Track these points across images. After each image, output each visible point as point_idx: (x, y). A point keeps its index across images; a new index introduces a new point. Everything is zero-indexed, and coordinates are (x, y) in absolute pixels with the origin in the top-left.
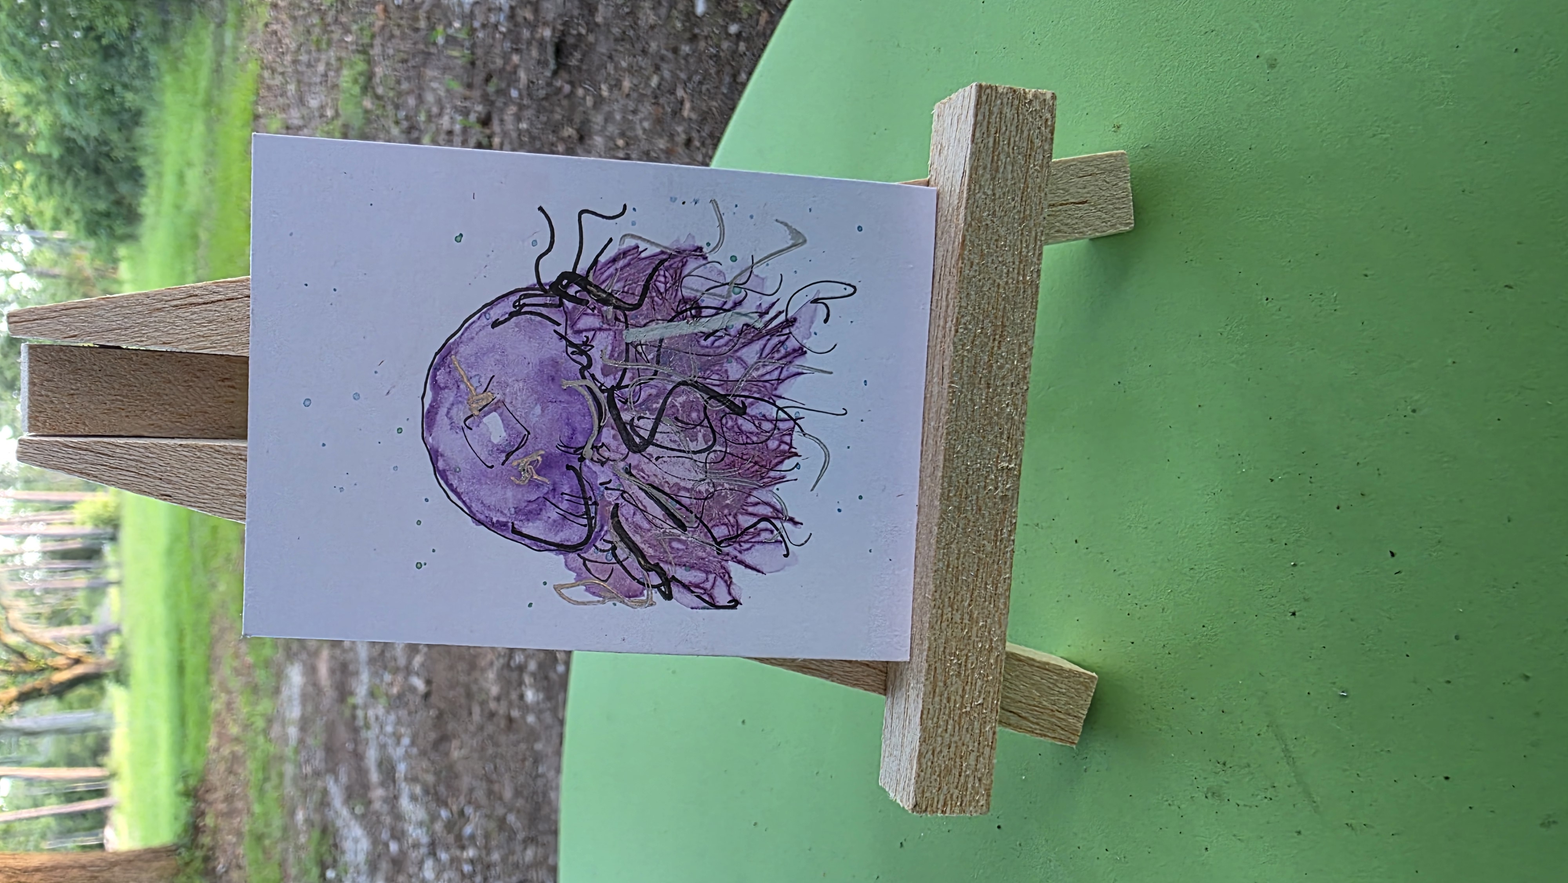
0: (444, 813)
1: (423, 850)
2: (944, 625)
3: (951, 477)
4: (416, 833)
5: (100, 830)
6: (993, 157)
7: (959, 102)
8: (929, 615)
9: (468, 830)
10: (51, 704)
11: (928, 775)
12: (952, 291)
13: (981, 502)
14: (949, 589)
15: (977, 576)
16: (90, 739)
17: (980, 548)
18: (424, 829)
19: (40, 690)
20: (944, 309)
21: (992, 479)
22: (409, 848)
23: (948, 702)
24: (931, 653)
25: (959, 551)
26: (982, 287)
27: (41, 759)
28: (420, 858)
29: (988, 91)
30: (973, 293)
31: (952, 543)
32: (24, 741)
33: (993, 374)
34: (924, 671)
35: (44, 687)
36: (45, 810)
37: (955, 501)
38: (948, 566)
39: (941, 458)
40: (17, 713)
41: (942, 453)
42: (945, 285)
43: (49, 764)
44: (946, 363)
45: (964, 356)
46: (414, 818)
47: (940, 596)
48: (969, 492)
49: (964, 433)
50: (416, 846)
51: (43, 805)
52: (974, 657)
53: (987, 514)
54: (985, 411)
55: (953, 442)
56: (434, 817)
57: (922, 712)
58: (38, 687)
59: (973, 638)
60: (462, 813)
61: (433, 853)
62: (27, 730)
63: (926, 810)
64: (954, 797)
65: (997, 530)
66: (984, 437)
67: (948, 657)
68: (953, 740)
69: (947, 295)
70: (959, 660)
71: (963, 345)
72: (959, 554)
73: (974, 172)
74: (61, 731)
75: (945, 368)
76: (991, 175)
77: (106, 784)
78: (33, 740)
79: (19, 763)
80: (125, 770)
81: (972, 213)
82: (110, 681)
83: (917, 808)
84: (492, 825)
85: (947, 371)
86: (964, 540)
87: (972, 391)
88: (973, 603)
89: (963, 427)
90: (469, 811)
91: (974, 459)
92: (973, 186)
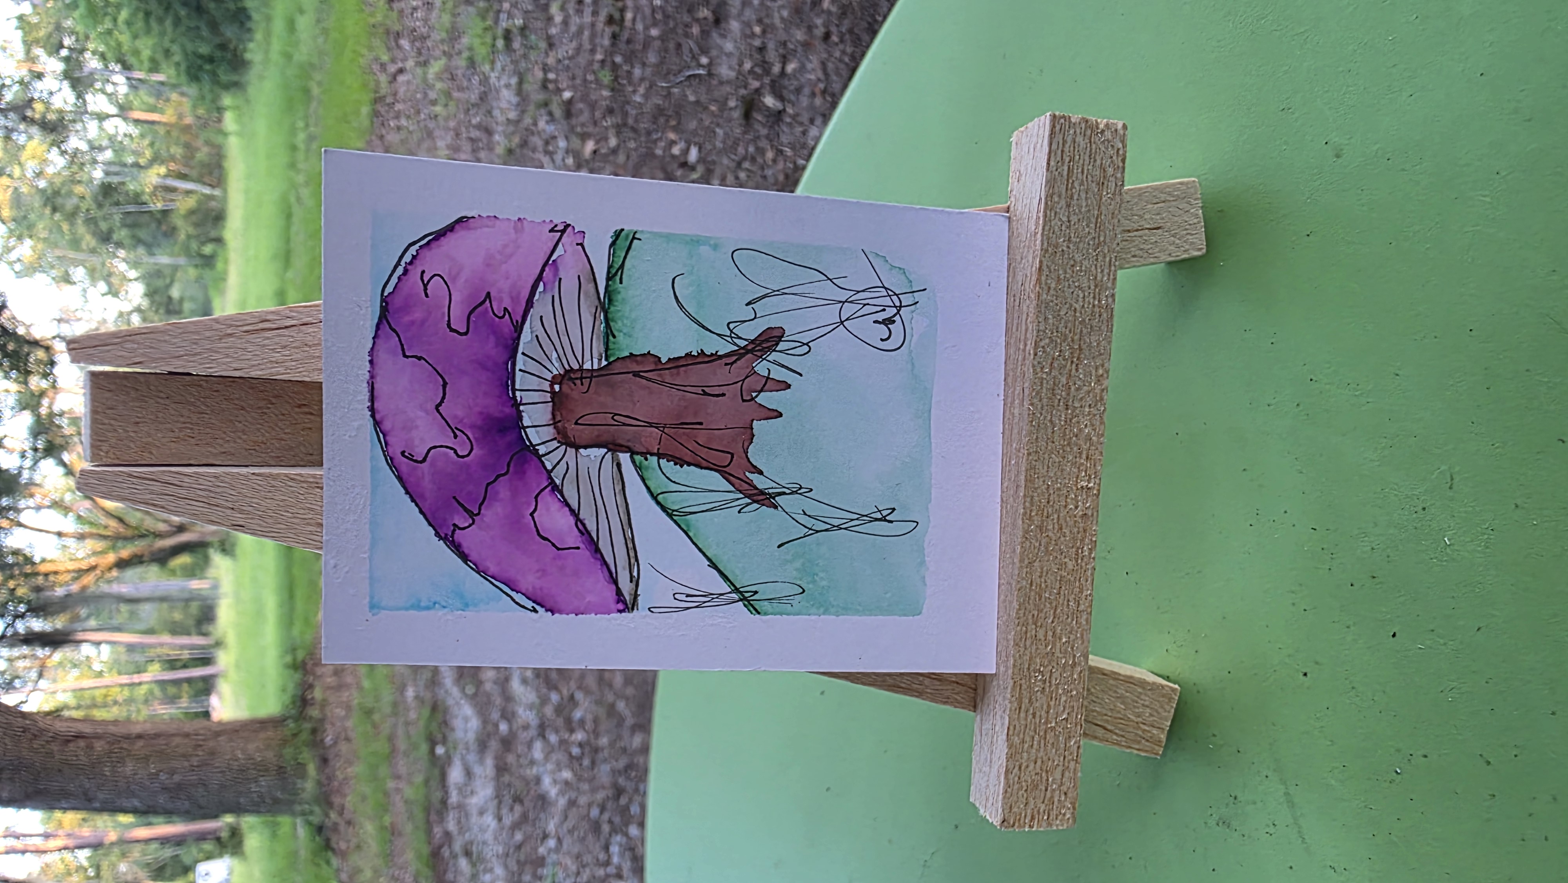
0: (554, 697)
1: (533, 732)
2: (1028, 643)
3: (1032, 497)
4: (526, 715)
5: (203, 698)
6: (1067, 185)
7: (1036, 131)
8: (1013, 633)
9: (578, 714)
10: (154, 569)
11: (1015, 791)
12: (1031, 315)
13: (1062, 521)
14: (1032, 606)
15: (1059, 593)
16: (194, 607)
17: (1062, 566)
18: (534, 712)
19: (142, 556)
20: (1023, 332)
21: (1072, 499)
22: (518, 728)
23: (1034, 717)
24: (1016, 671)
25: (1042, 569)
26: (1059, 311)
27: (142, 626)
28: (528, 739)
29: (1062, 121)
30: (1050, 317)
31: (1035, 561)
32: (124, 608)
33: (1071, 395)
34: (1009, 688)
35: (146, 553)
36: (146, 677)
37: (1037, 520)
38: (1031, 585)
39: (1023, 477)
40: (117, 579)
41: (1024, 473)
42: (1025, 308)
43: (150, 632)
44: (1026, 385)
45: (1042, 378)
46: (524, 700)
47: (1024, 613)
48: (1050, 510)
49: (1044, 454)
50: (526, 727)
51: (145, 671)
52: (1059, 673)
53: (1068, 534)
54: (1065, 432)
55: (1034, 462)
56: (544, 701)
57: (1008, 728)
58: (139, 553)
59: (1058, 654)
60: (572, 697)
61: (542, 735)
62: (128, 597)
63: (1013, 826)
64: (1041, 811)
65: (1078, 548)
66: (1064, 458)
67: (1032, 674)
68: (1039, 756)
69: (1027, 319)
70: (1043, 676)
71: (1042, 368)
72: (1042, 573)
73: (1049, 199)
74: (163, 599)
75: (1025, 390)
76: (1067, 202)
77: (210, 653)
78: (134, 607)
79: (118, 629)
80: (231, 639)
81: (1048, 239)
82: (216, 551)
83: (1005, 823)
84: (602, 712)
85: (1027, 392)
86: (1046, 559)
87: (1052, 412)
88: (1056, 619)
89: (1043, 448)
90: (579, 696)
91: (1054, 479)
92: (1048, 212)
